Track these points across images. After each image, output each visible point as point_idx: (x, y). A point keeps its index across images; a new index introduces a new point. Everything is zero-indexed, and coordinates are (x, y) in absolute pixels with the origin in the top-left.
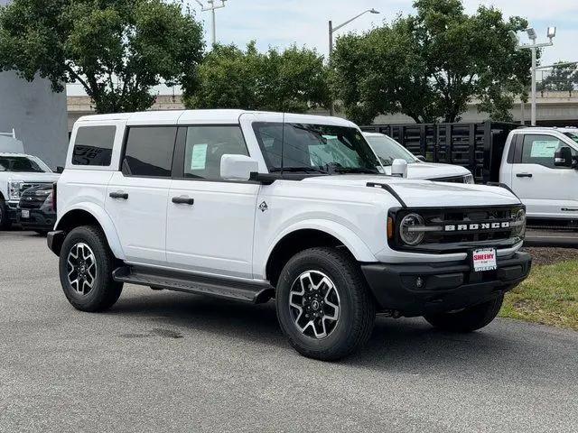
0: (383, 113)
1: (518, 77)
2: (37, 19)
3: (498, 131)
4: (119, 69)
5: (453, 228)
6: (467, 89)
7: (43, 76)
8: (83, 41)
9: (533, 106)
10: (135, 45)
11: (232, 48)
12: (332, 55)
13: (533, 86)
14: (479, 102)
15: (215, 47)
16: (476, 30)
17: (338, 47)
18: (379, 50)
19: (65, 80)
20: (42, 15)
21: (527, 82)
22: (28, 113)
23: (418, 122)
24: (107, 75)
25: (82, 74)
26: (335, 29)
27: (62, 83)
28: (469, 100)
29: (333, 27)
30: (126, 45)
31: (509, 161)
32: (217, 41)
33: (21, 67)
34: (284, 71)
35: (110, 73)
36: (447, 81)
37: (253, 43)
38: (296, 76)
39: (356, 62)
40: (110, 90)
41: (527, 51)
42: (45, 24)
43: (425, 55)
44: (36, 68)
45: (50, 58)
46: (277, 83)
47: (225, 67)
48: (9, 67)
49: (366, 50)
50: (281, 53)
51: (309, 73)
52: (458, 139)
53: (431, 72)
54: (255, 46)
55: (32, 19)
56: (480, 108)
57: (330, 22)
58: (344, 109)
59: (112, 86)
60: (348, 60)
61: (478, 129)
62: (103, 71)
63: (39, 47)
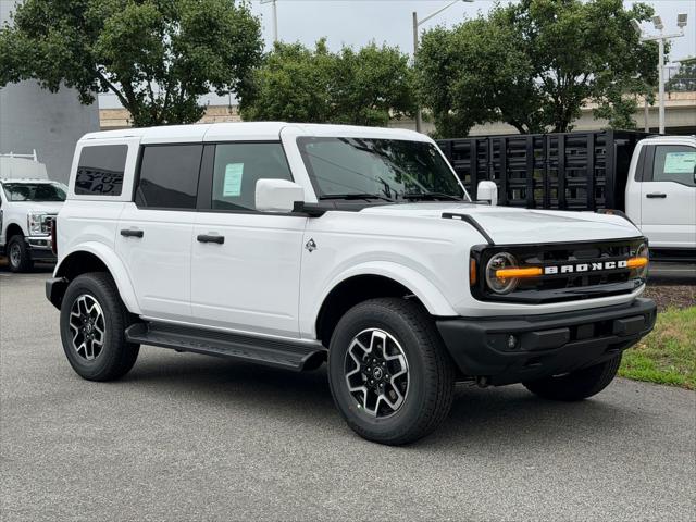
0: (480, 123)
1: (643, 75)
2: (59, 17)
3: (622, 142)
4: (160, 75)
5: (555, 270)
6: (581, 92)
7: (69, 85)
8: (115, 43)
9: (662, 110)
10: (178, 46)
11: (298, 47)
12: (418, 54)
13: (661, 87)
14: (596, 106)
15: (277, 46)
16: (591, 19)
17: (425, 44)
18: (474, 47)
19: (96, 89)
20: (65, 11)
21: (653, 82)
22: (52, 131)
23: (522, 131)
24: (145, 83)
25: (115, 81)
26: (420, 23)
27: (93, 94)
28: (584, 104)
29: (418, 21)
30: (167, 46)
31: (637, 179)
32: (279, 40)
33: (41, 74)
34: (360, 73)
35: (149, 80)
36: (556, 81)
37: (323, 40)
38: (375, 80)
39: (446, 62)
40: (150, 100)
41: (653, 44)
42: (69, 23)
43: (529, 52)
44: (61, 76)
45: (76, 63)
46: (353, 89)
47: (289, 71)
48: (27, 75)
49: (457, 46)
50: (356, 51)
51: (391, 75)
52: (573, 152)
53: (537, 71)
54: (326, 44)
55: (54, 17)
56: (597, 114)
57: (415, 14)
58: (433, 120)
59: (151, 95)
60: (437, 59)
61: (598, 139)
62: (142, 79)
63: (63, 51)
